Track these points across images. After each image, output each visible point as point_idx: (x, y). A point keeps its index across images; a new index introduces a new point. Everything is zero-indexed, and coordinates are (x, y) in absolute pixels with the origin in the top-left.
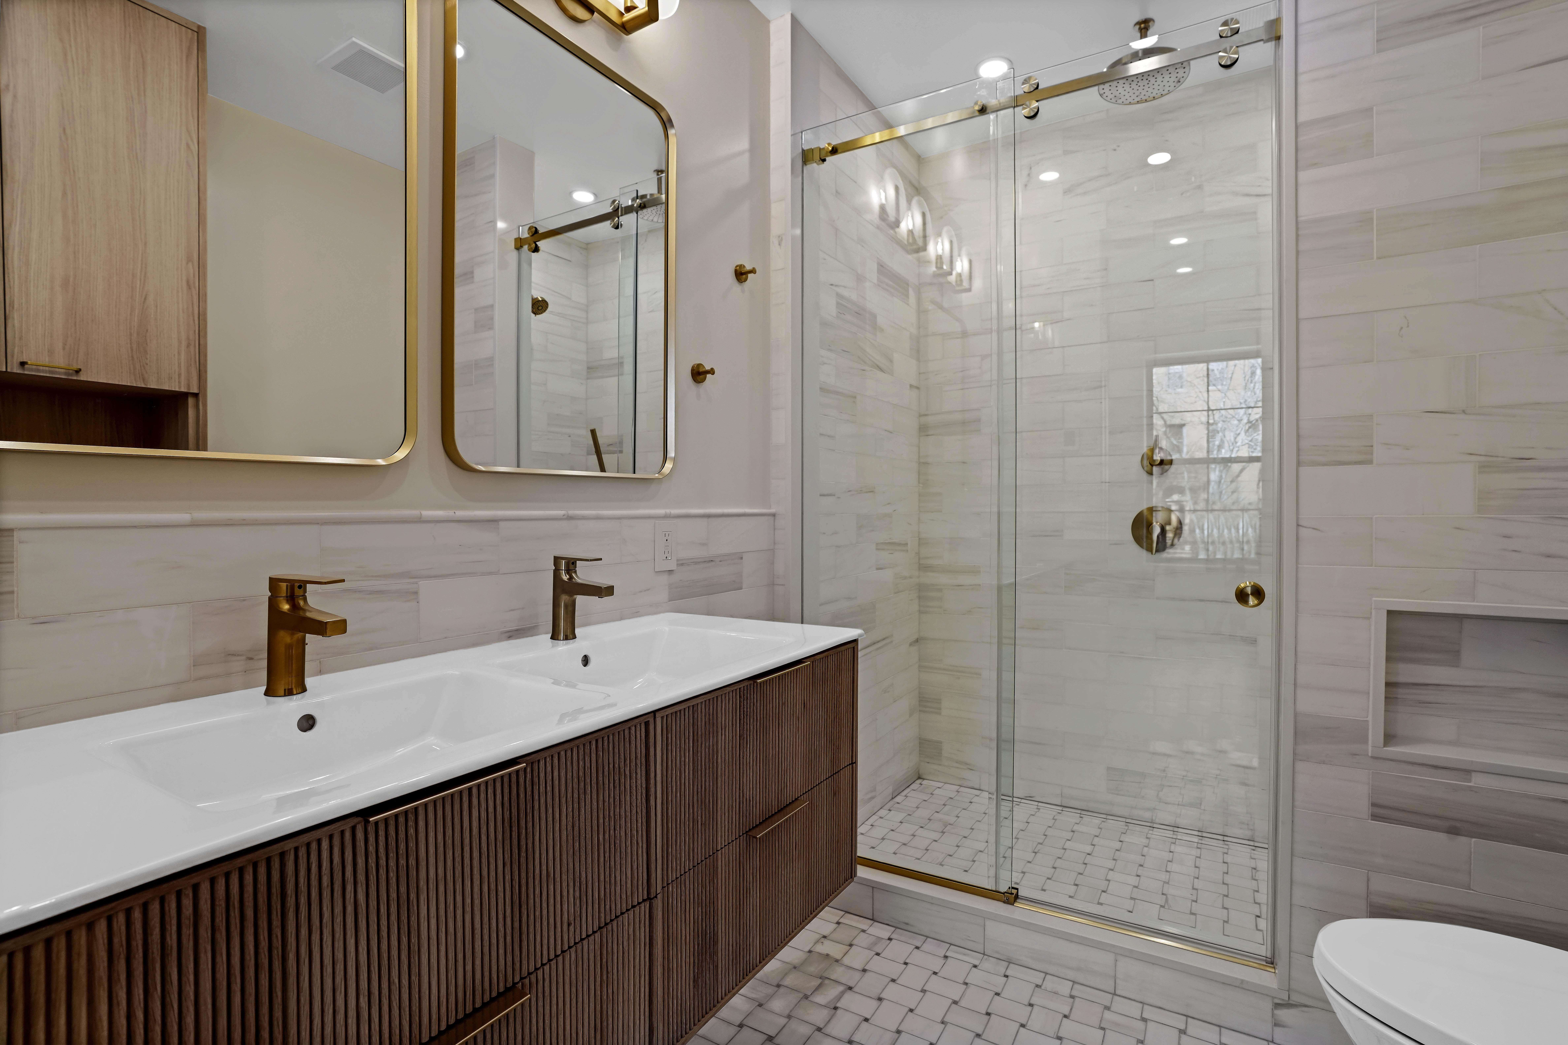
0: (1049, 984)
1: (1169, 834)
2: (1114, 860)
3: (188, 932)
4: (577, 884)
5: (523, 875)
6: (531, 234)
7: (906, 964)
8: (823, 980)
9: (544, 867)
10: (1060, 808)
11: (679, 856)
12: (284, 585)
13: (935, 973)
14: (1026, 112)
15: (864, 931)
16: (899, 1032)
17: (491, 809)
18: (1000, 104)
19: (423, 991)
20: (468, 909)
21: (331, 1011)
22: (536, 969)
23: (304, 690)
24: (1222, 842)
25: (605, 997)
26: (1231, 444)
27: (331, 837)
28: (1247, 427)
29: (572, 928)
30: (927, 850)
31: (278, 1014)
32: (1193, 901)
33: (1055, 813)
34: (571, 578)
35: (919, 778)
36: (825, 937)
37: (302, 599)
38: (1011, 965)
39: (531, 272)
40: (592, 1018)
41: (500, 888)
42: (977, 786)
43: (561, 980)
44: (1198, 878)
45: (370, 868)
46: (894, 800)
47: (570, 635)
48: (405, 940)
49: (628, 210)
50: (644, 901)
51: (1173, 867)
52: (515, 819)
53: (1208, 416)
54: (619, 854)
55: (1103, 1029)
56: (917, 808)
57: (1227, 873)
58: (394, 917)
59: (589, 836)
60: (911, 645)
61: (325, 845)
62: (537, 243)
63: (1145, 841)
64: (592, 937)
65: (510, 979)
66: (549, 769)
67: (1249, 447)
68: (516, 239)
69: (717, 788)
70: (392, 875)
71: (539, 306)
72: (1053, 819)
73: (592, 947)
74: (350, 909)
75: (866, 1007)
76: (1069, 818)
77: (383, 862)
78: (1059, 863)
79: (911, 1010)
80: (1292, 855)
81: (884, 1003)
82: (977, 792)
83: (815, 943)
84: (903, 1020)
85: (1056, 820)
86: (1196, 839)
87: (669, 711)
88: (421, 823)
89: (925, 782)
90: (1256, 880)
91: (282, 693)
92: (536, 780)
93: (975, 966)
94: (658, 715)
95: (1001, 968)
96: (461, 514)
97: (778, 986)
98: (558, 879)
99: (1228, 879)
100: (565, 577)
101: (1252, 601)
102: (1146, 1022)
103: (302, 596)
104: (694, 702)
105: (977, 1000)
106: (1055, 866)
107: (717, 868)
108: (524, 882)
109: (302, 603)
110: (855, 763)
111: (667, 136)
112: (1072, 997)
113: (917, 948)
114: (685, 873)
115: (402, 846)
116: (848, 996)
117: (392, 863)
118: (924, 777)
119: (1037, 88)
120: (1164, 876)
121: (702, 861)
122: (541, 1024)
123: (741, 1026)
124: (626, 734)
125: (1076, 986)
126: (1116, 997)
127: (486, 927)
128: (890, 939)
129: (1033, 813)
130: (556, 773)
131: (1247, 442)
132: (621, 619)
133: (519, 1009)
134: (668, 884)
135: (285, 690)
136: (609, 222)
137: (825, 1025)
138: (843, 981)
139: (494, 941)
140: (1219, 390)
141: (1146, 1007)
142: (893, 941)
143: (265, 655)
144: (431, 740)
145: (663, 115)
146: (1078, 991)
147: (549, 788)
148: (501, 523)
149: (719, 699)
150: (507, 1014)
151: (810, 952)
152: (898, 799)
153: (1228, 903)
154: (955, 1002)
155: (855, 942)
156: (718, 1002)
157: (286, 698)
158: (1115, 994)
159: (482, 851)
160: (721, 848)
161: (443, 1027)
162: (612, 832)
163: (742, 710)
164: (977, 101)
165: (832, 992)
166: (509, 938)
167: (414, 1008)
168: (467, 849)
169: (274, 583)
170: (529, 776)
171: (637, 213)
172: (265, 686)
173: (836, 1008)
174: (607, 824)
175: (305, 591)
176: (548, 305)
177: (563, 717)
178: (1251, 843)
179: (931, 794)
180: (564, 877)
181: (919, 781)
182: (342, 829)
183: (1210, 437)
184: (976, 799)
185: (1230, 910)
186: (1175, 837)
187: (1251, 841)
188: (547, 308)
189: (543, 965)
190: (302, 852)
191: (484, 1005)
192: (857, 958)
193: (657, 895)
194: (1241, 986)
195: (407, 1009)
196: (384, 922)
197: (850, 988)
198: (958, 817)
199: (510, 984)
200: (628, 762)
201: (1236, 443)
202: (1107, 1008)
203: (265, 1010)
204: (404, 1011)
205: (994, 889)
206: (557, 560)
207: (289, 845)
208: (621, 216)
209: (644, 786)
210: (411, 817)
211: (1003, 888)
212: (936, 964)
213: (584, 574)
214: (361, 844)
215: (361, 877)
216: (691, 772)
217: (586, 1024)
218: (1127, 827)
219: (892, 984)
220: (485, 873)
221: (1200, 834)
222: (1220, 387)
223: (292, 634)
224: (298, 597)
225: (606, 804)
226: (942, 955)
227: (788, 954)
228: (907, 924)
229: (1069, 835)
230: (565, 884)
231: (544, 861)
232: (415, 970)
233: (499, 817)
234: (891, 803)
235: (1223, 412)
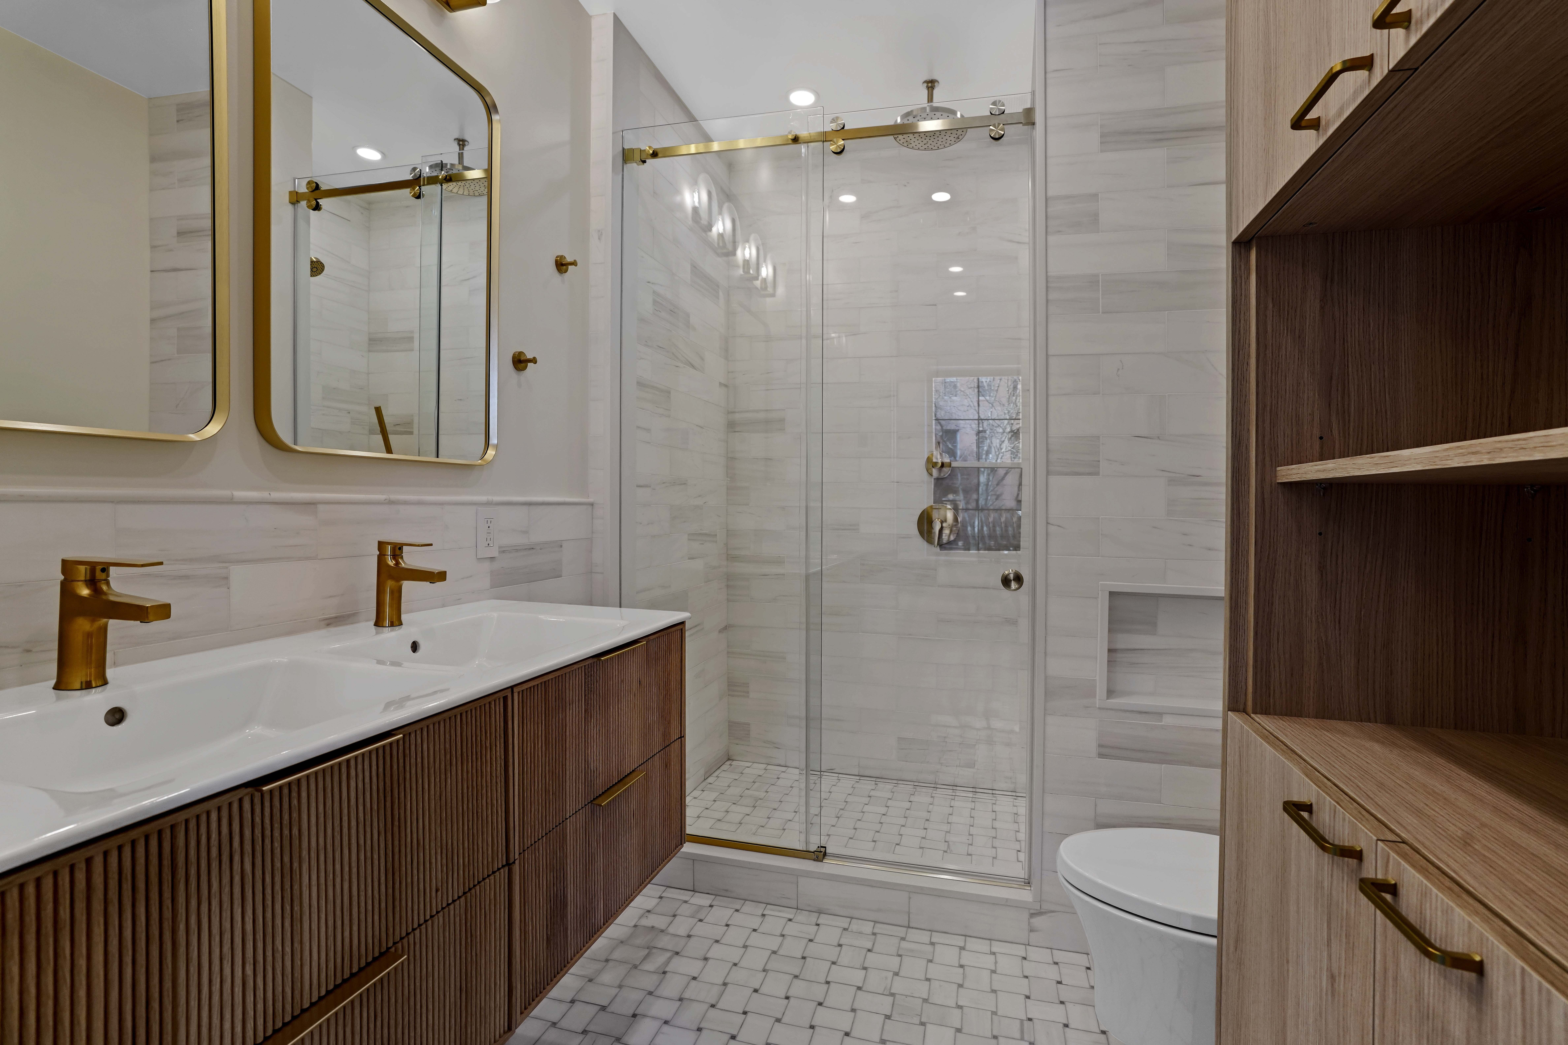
0: (855, 926)
1: (950, 792)
2: (905, 817)
3: (80, 906)
4: (444, 851)
5: (396, 843)
6: (311, 190)
7: (727, 925)
8: (650, 949)
9: (415, 836)
10: (858, 778)
11: (533, 823)
12: (82, 568)
13: (755, 930)
14: (833, 148)
15: (686, 902)
16: (725, 984)
17: (367, 780)
18: (810, 136)
19: (304, 958)
20: (346, 877)
21: (219, 980)
22: (408, 934)
23: (105, 683)
24: (991, 795)
25: (469, 959)
26: (997, 450)
27: (219, 809)
28: (1010, 436)
29: (439, 893)
30: (741, 823)
31: (168, 985)
32: (969, 844)
33: (853, 782)
34: (397, 563)
35: (729, 759)
36: (649, 911)
37: (104, 583)
38: (822, 915)
39: (309, 230)
40: (458, 980)
41: (376, 856)
42: (783, 763)
43: (430, 944)
44: (973, 826)
45: (256, 838)
46: (706, 781)
47: (396, 622)
48: (288, 908)
49: (432, 180)
50: (503, 866)
51: (953, 819)
52: (388, 789)
53: (979, 424)
54: (480, 822)
55: (900, 956)
56: (729, 786)
57: (995, 820)
58: (278, 887)
59: (454, 805)
60: (720, 632)
61: (214, 816)
62: (318, 200)
63: (930, 800)
64: (458, 902)
65: (384, 945)
66: (419, 741)
67: (1011, 454)
68: (290, 192)
69: (566, 759)
70: (277, 844)
71: (317, 268)
72: (852, 787)
73: (457, 912)
74: (237, 879)
75: (694, 967)
76: (866, 786)
77: (268, 833)
78: (858, 825)
79: (735, 965)
80: (1043, 792)
81: (710, 962)
82: (784, 769)
83: (640, 918)
84: (728, 974)
85: (855, 788)
86: (971, 795)
87: (525, 686)
88: (304, 794)
89: (734, 763)
90: (1018, 823)
91: (78, 686)
92: (407, 752)
93: (790, 920)
94: (515, 690)
95: (813, 918)
96: (276, 495)
97: (607, 961)
98: (427, 847)
99: (997, 824)
100: (391, 563)
101: (1014, 585)
102: (934, 945)
103: (105, 580)
104: (546, 678)
105: (794, 948)
106: (856, 827)
107: (566, 836)
108: (397, 850)
109: (104, 588)
110: (683, 737)
111: (490, 121)
112: (874, 934)
113: (737, 911)
114: (539, 840)
115: (286, 817)
116: (676, 960)
117: (277, 834)
118: (734, 758)
119: (843, 128)
120: (946, 827)
121: (553, 829)
122: (412, 987)
123: (573, 1002)
124: (486, 708)
125: (878, 925)
126: (910, 930)
127: (362, 894)
128: (711, 906)
129: (835, 784)
130: (425, 746)
131: (1010, 448)
132: (443, 606)
133: (393, 973)
134: (524, 851)
135: (82, 682)
136: (408, 190)
137: (656, 989)
138: (670, 948)
139: (370, 908)
140: (987, 401)
141: (933, 933)
142: (714, 908)
143: (55, 645)
144: (257, 730)
145: (487, 99)
146: (879, 928)
147: (419, 760)
148: (319, 506)
149: (568, 675)
150: (382, 979)
151: (635, 926)
152: (710, 780)
153: (997, 843)
154: (774, 952)
155: (678, 912)
156: (568, 963)
157: (84, 692)
158: (909, 927)
159: (359, 820)
160: (570, 817)
161: (323, 993)
162: (475, 802)
163: (587, 686)
164: (791, 131)
165: (659, 960)
166: (383, 905)
167: (296, 975)
168: (345, 818)
169: (67, 566)
170: (401, 748)
171: (442, 186)
172: (53, 679)
173: (664, 973)
174: (470, 794)
175: (108, 576)
176: (324, 267)
177: (388, 706)
178: (1014, 794)
179: (741, 773)
180: (433, 845)
181: (728, 763)
182: (230, 801)
183: (979, 443)
184: (783, 775)
185: (998, 849)
186: (954, 794)
187: (1014, 793)
188: (323, 270)
189: (414, 930)
190: (192, 824)
191: (361, 969)
192: (681, 927)
193: (515, 860)
194: (1007, 904)
195: (290, 976)
196: (269, 891)
197: (677, 953)
198: (767, 792)
199: (384, 949)
200: (488, 735)
201: (1001, 449)
202: (903, 939)
203: (155, 981)
204: (287, 977)
205: (805, 849)
206: (381, 545)
207: (182, 816)
208: (423, 185)
209: (503, 757)
210: (294, 788)
211: (813, 848)
212: (755, 922)
213: (411, 559)
214: (248, 815)
215: (248, 847)
216: (544, 745)
217: (453, 986)
218: (915, 790)
219: (716, 945)
220: (362, 842)
221: (974, 790)
222: (988, 398)
223: (93, 621)
224: (100, 581)
225: (470, 775)
226: (760, 914)
227: (614, 931)
228: (727, 891)
229: (866, 800)
230: (433, 852)
231: (414, 830)
232: (297, 939)
233: (375, 787)
234: (704, 784)
235: (991, 421)
